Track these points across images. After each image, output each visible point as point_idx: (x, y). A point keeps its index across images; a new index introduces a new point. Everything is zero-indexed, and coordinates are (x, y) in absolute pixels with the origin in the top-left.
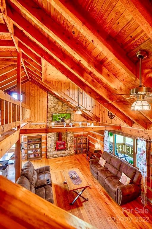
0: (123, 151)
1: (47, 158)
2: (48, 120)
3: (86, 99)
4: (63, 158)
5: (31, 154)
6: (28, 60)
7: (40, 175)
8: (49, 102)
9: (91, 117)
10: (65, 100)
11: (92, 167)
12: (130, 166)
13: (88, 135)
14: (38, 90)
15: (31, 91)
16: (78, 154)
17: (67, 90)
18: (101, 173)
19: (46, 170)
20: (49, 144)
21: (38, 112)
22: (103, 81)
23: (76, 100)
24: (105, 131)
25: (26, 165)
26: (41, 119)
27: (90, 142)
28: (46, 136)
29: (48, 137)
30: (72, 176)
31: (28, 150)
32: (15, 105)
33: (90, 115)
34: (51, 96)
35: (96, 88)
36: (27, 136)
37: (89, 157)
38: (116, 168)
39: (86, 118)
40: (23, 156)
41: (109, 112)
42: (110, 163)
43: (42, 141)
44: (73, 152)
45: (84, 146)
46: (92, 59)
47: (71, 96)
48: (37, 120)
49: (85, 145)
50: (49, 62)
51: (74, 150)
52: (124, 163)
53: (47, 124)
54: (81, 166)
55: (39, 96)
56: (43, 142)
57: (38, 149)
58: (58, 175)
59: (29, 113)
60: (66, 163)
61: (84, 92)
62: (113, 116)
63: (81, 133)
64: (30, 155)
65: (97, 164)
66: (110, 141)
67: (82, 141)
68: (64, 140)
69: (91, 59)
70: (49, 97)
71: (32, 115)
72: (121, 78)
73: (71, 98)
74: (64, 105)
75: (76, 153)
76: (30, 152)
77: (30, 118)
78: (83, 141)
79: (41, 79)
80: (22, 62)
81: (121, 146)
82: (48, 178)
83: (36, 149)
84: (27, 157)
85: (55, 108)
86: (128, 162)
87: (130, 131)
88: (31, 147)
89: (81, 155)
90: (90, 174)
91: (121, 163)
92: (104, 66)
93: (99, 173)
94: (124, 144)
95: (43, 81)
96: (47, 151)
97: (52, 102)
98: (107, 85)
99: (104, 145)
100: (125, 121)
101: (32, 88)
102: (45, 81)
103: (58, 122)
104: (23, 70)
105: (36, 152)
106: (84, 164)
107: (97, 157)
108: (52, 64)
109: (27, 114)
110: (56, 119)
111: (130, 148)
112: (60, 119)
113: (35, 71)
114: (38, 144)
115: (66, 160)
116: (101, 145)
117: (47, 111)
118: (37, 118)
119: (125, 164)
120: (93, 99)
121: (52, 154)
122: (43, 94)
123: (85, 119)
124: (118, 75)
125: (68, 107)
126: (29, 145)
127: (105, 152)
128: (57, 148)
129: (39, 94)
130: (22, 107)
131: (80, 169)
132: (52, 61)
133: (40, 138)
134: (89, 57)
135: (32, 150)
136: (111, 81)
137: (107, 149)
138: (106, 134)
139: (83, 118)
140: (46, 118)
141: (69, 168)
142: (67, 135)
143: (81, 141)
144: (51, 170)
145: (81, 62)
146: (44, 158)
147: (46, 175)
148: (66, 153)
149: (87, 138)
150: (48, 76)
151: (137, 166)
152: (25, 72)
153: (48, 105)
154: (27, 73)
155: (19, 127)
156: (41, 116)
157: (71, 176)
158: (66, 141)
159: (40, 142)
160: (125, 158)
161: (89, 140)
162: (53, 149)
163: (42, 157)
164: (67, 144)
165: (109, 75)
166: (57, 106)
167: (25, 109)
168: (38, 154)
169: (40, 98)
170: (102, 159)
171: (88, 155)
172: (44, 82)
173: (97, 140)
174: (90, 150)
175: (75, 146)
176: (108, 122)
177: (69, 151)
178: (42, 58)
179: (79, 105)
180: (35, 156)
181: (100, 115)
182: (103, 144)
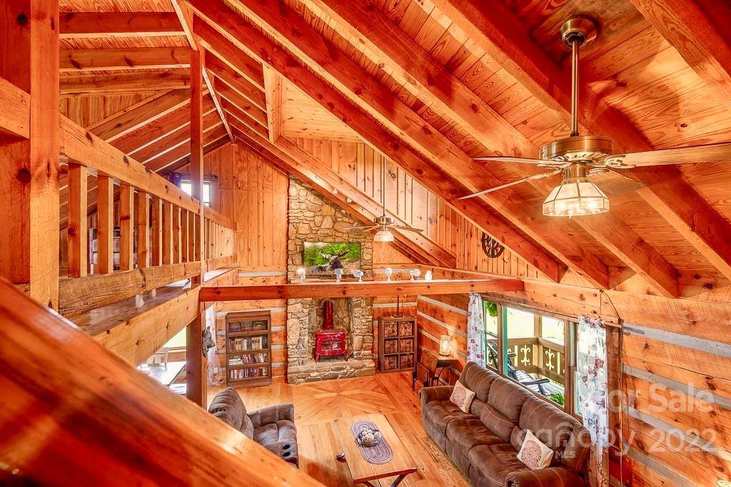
0: (535, 363)
1: (286, 380)
2: (290, 262)
3: (409, 195)
4: (337, 383)
5: (238, 368)
6: (224, 72)
7: (264, 431)
8: (293, 205)
9: (428, 254)
10: (343, 200)
11: (429, 413)
12: (551, 411)
13: (419, 313)
14: (258, 168)
15: (236, 172)
16: (385, 371)
17: (350, 166)
18: (457, 431)
19: (282, 417)
20: (292, 339)
21: (259, 236)
22: (460, 131)
23: (377, 198)
24: (472, 298)
25: (219, 399)
26: (269, 260)
27: (424, 333)
28: (284, 314)
29: (289, 315)
30: (363, 438)
31: (229, 355)
32: (184, 211)
33: (422, 246)
34: (299, 187)
35: (437, 154)
36: (224, 313)
37: (421, 380)
38: (507, 418)
39: (409, 256)
40: (215, 375)
41: (484, 234)
42: (486, 401)
43: (273, 329)
44: (370, 364)
45: (406, 348)
46: (418, 56)
47: (361, 187)
48: (255, 264)
49: (409, 343)
50: (286, 75)
51: (374, 360)
52: (532, 400)
53: (287, 275)
54: (394, 407)
55: (260, 188)
56: (275, 333)
57: (258, 352)
58: (319, 435)
59: (231, 241)
60: (347, 399)
61: (402, 172)
62: (499, 249)
63: (395, 305)
64: (236, 371)
65: (444, 402)
66: (489, 330)
67: (398, 331)
68: (342, 327)
69: (415, 57)
70: (293, 191)
71: (242, 249)
72: (517, 116)
73: (360, 192)
74: (339, 215)
75: (379, 367)
76: (235, 362)
77: (234, 258)
78: (403, 331)
79: (267, 132)
80: (208, 81)
81: (525, 350)
82: (286, 441)
83: (253, 354)
84: (225, 377)
85: (312, 225)
86: (549, 398)
87: (555, 295)
88: (238, 347)
89: (394, 376)
90: (421, 434)
91: (523, 402)
92: (459, 79)
93: (451, 432)
94: (537, 342)
95: (272, 140)
96: (287, 361)
97: (303, 206)
98: (471, 143)
99: (470, 344)
100: (536, 264)
101: (239, 162)
102: (280, 138)
103: (321, 269)
104: (211, 108)
105: (255, 362)
106: (404, 401)
107: (447, 381)
108: (295, 81)
109: (223, 242)
110: (314, 261)
111: (559, 353)
112: (328, 260)
113: (247, 108)
114: (261, 338)
115: (345, 390)
116: (459, 343)
117: (287, 235)
118: (255, 258)
119: (537, 404)
120: (432, 196)
121: (301, 368)
122: (274, 183)
123: (407, 260)
124: (504, 108)
125: (352, 222)
126: (233, 339)
127: (471, 364)
128: (320, 351)
129: (260, 182)
130: (208, 220)
131: (391, 418)
132: (295, 70)
133: (264, 319)
134: (407, 50)
135: (241, 354)
136: (484, 127)
137: (478, 355)
138: (476, 306)
139: (401, 258)
140: (285, 258)
141: (354, 414)
142: (349, 311)
143: (393, 331)
144: (299, 417)
145: (384, 69)
146: (278, 380)
147: (283, 431)
148: (348, 368)
149: (413, 322)
150: (288, 123)
151: (576, 412)
152: (217, 111)
153: (288, 217)
154: (223, 117)
155: (196, 280)
156: (268, 252)
157: (360, 437)
158: (349, 330)
159: (266, 331)
160: (540, 387)
161: (420, 327)
162: (305, 356)
163: (271, 377)
164: (351, 339)
165: (474, 108)
166: (318, 219)
167: (216, 229)
168: (261, 370)
169: (266, 195)
170: (462, 386)
171: (415, 375)
172: (276, 142)
173: (448, 327)
174: (424, 358)
175: (376, 346)
176: (483, 267)
177: (356, 361)
178: (265, 64)
179: (386, 213)
180: (250, 374)
181: (455, 245)
182: (466, 338)
